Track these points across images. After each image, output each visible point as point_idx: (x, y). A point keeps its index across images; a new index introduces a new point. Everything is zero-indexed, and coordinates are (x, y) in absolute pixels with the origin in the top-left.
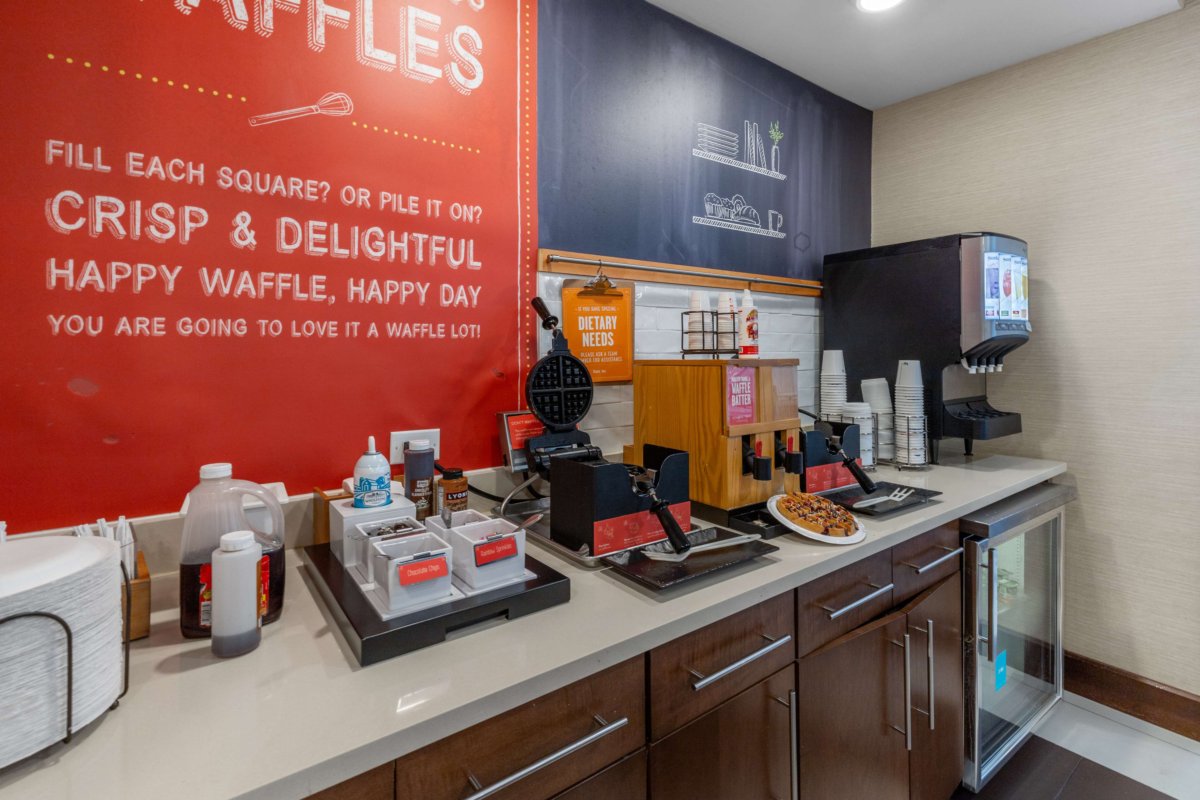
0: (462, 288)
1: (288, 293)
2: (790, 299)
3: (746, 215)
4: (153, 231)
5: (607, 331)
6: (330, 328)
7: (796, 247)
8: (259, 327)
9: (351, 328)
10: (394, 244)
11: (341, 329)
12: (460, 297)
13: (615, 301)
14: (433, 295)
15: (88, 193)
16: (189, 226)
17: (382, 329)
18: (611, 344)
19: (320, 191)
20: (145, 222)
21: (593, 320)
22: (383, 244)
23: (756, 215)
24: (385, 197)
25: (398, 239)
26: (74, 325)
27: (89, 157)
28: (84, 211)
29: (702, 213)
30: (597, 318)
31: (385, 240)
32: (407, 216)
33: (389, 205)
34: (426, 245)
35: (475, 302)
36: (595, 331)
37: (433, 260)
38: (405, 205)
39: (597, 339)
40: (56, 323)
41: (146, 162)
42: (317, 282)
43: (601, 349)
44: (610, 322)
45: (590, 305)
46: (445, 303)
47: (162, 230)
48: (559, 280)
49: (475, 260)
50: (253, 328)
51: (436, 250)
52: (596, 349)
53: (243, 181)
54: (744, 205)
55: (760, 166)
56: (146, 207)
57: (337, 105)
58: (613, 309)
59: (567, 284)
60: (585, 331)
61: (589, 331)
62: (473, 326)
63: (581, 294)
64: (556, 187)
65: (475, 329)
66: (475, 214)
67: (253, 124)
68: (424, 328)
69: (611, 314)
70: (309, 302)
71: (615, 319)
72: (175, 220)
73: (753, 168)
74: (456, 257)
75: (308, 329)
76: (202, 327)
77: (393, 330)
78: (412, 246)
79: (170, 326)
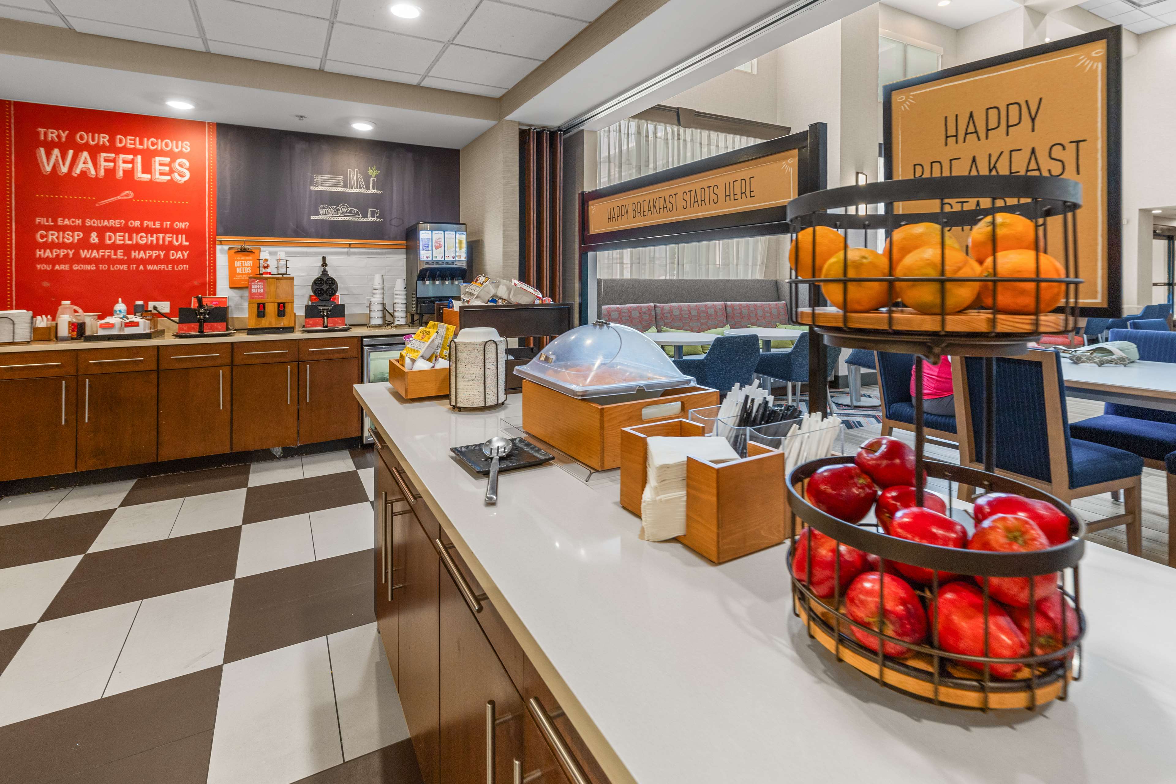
0: (180, 252)
1: (109, 256)
2: (384, 251)
3: (350, 212)
4: (66, 240)
5: (248, 267)
6: (125, 267)
7: (391, 225)
8: (99, 267)
9: (133, 267)
10: (150, 238)
11: (129, 267)
12: (179, 255)
13: (252, 255)
14: (167, 255)
15: (47, 231)
16: (76, 238)
17: (145, 268)
18: (250, 272)
19: (121, 223)
20: (63, 238)
21: (242, 263)
22: (145, 239)
23: (357, 212)
24: (146, 223)
25: (152, 236)
26: (43, 267)
27: (47, 221)
28: (46, 236)
29: (318, 214)
30: (243, 262)
31: (146, 237)
32: (156, 228)
33: (147, 226)
34: (164, 238)
35: (186, 257)
36: (242, 267)
37: (167, 243)
38: (154, 225)
39: (243, 270)
40: (38, 266)
41: (64, 220)
42: (120, 253)
43: (245, 274)
44: (250, 263)
45: (240, 256)
46: (172, 258)
47: (68, 239)
48: (226, 248)
49: (186, 242)
50: (97, 267)
51: (167, 239)
52: (242, 274)
53: (94, 223)
54: (348, 208)
55: (360, 188)
56: (64, 233)
57: (127, 195)
58: (251, 258)
59: (230, 249)
60: (238, 267)
61: (240, 267)
62: (185, 266)
63: (235, 253)
64: (227, 212)
65: (186, 267)
66: (185, 225)
67: (97, 205)
68: (163, 267)
69: (250, 260)
70: (117, 259)
71: (251, 262)
72: (73, 236)
73: (355, 190)
74: (177, 241)
75: (117, 267)
76: (81, 267)
77: (149, 267)
78: (157, 239)
79: (71, 267)
